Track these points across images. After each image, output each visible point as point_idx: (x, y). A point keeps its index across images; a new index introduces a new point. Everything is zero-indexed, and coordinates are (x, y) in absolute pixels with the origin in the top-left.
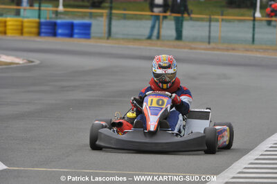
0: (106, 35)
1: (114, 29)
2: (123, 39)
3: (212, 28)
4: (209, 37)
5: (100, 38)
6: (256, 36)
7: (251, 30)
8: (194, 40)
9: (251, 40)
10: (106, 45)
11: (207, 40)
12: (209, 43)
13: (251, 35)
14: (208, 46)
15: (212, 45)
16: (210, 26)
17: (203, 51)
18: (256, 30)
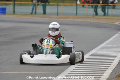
0: (13, 13)
1: (16, 10)
2: (20, 14)
3: (59, 9)
4: (58, 13)
5: (10, 14)
6: (78, 12)
7: (76, 9)
8: (51, 14)
9: (76, 14)
10: (12, 17)
11: (57, 14)
12: (58, 15)
13: (75, 12)
14: (57, 17)
15: (59, 16)
16: (58, 8)
17: (55, 19)
18: (78, 9)
